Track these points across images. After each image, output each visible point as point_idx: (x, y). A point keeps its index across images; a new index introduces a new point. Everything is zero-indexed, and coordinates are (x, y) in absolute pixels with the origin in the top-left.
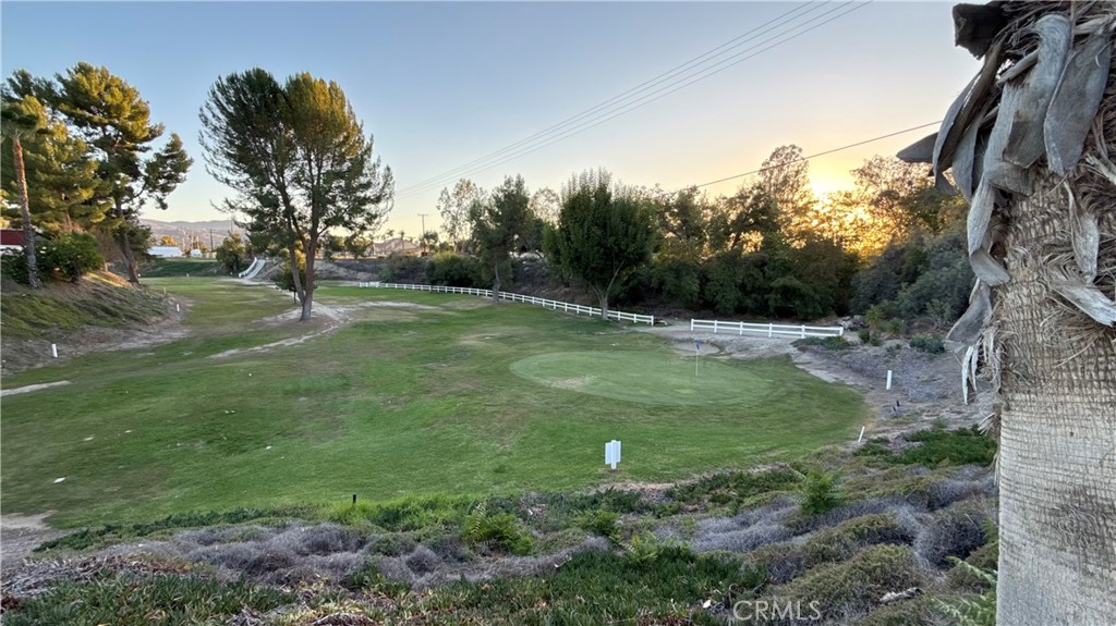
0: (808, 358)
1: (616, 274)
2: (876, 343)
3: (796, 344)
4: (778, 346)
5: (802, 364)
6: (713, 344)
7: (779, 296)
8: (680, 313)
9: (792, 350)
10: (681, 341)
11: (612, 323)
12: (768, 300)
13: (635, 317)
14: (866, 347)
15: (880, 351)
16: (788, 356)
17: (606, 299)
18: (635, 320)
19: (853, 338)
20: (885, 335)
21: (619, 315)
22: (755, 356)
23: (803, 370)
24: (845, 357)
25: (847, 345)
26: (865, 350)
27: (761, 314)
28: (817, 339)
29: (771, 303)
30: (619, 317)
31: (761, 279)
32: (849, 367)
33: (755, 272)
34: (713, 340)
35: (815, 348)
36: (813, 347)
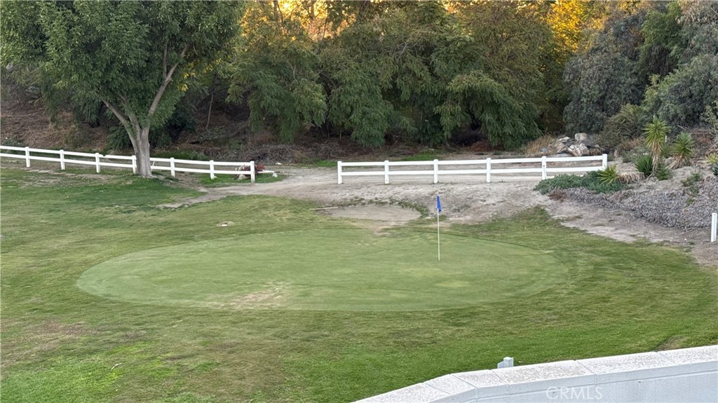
0: (572, 209)
1: (168, 78)
2: (663, 176)
3: (543, 187)
4: (516, 196)
5: (568, 220)
6: (404, 204)
7: (458, 108)
8: (282, 152)
9: (541, 199)
10: (343, 205)
11: (161, 183)
12: (439, 115)
13: (212, 168)
14: (650, 183)
15: (673, 185)
16: (539, 210)
17: (145, 133)
18: (212, 172)
19: (627, 171)
20: (670, 162)
21: (172, 165)
22: (488, 215)
23: (576, 230)
24: (628, 201)
25: (621, 183)
26: (650, 188)
27: (427, 143)
28: (574, 177)
29: (446, 121)
30: (173, 169)
31: (428, 79)
32: (639, 215)
33: (416, 64)
34: (400, 197)
35: (578, 191)
36: (572, 190)
